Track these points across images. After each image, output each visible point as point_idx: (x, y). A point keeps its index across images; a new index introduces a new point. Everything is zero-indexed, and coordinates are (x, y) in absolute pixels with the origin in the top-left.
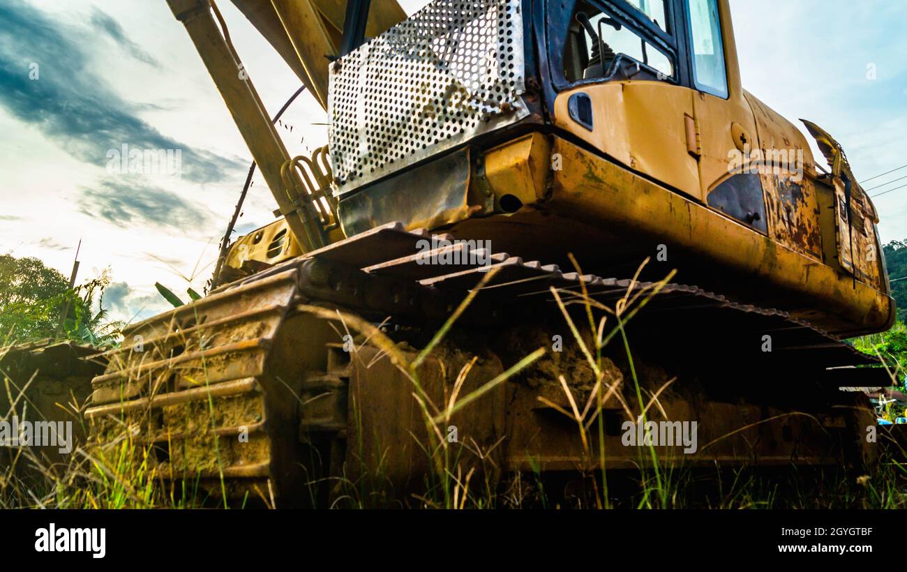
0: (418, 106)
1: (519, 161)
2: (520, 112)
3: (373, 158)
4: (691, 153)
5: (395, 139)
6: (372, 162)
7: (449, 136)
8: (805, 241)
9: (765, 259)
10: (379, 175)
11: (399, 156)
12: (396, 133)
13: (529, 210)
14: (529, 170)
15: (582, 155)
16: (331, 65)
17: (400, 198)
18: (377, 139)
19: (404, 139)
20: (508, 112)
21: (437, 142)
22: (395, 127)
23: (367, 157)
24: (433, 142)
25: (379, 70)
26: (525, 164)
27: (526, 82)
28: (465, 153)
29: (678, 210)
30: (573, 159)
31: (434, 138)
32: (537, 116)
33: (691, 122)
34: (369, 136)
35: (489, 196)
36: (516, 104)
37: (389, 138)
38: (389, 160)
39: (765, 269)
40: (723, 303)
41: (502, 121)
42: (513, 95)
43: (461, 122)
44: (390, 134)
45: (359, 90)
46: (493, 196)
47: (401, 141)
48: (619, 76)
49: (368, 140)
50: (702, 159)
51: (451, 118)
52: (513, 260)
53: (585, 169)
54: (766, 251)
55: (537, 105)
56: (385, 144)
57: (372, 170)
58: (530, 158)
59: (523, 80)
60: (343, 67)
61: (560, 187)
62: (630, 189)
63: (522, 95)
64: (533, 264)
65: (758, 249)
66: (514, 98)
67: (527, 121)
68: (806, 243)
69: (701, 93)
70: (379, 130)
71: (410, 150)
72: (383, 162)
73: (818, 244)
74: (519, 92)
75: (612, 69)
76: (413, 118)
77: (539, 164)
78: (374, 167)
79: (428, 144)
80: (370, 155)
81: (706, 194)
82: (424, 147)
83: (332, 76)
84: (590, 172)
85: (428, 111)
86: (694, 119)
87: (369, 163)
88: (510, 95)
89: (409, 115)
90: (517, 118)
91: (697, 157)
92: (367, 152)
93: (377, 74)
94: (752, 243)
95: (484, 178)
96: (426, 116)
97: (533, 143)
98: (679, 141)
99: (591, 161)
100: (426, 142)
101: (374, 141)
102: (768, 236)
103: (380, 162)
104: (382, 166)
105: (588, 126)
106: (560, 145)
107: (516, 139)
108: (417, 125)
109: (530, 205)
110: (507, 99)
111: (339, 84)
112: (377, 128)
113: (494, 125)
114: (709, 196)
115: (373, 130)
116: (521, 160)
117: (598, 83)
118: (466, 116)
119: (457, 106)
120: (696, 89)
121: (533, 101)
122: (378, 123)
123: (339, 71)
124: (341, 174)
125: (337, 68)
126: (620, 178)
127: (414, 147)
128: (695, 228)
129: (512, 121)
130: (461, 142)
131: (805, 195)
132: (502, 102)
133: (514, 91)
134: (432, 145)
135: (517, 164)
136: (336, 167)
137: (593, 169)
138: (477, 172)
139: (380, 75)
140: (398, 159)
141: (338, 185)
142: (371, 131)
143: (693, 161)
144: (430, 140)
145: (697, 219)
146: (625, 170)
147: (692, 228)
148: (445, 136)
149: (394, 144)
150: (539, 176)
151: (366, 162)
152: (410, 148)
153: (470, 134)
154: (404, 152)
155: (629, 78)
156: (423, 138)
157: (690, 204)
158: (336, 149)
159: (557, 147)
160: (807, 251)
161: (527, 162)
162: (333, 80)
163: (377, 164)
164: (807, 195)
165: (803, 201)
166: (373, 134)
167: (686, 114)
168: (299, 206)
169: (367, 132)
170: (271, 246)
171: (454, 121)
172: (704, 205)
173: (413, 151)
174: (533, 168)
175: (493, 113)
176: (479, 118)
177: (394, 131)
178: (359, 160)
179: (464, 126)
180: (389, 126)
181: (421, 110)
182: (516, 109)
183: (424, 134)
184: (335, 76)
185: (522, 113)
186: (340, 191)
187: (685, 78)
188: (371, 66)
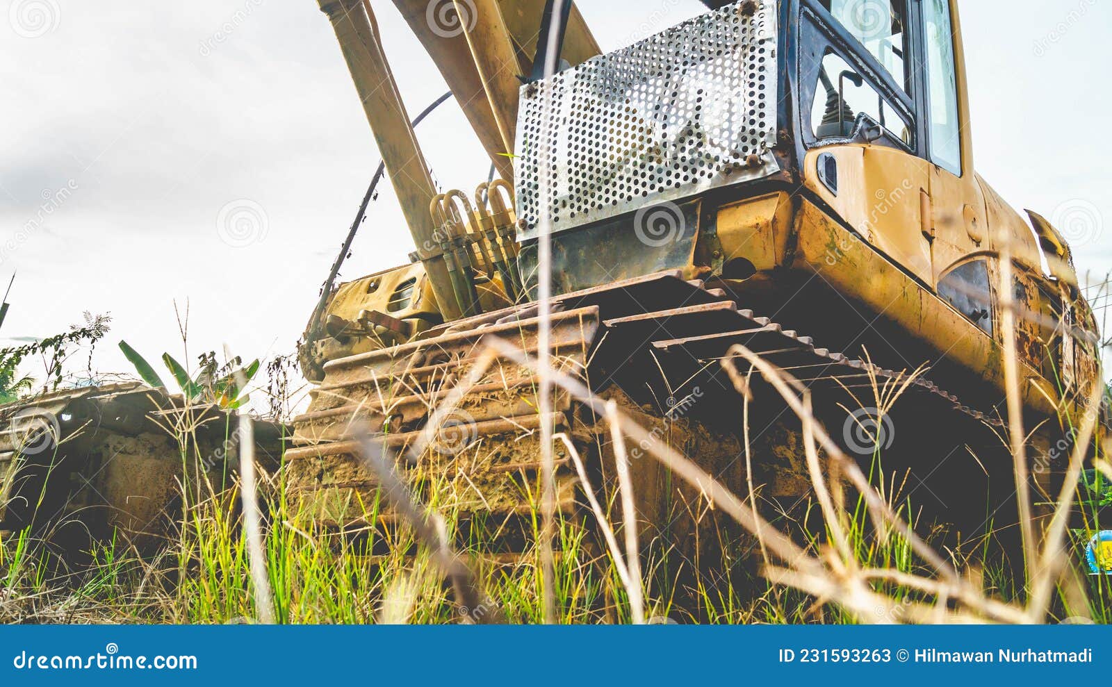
0: (641, 147)
1: (761, 221)
2: (769, 167)
3: (574, 201)
4: (925, 234)
5: (607, 182)
6: (572, 206)
7: (678, 185)
8: (1027, 350)
9: (990, 364)
10: (580, 221)
11: (611, 202)
12: (609, 175)
13: (762, 278)
14: (771, 233)
15: (826, 222)
16: (523, 88)
17: (604, 250)
18: (582, 180)
19: (619, 183)
20: (754, 165)
21: (661, 190)
22: (608, 168)
23: (567, 199)
24: (656, 190)
25: (590, 100)
26: (767, 225)
27: (778, 134)
28: (695, 205)
29: (911, 296)
30: (817, 225)
31: (658, 186)
32: (786, 173)
33: (926, 197)
34: (572, 175)
35: (718, 257)
36: (764, 158)
37: (599, 179)
38: (596, 205)
39: (988, 375)
40: (956, 405)
41: (745, 174)
42: (762, 147)
43: (694, 171)
44: (601, 175)
45: (561, 121)
46: (722, 257)
47: (614, 184)
48: (862, 139)
49: (570, 180)
50: (935, 241)
51: (682, 165)
52: (773, 327)
53: (828, 238)
54: (990, 355)
55: (787, 160)
56: (592, 186)
57: (572, 215)
58: (775, 219)
59: (775, 132)
60: (539, 91)
61: (802, 255)
62: (869, 265)
63: (773, 149)
64: (790, 333)
65: (983, 352)
66: (763, 151)
67: (777, 178)
68: (1027, 352)
69: (937, 167)
70: (586, 170)
71: (626, 197)
72: (588, 206)
73: (1039, 356)
74: (769, 145)
75: (855, 130)
76: (632, 160)
77: (782, 226)
78: (576, 211)
79: (649, 192)
80: (571, 197)
81: (937, 282)
82: (645, 194)
83: (523, 101)
84: (833, 242)
85: (653, 154)
86: (929, 195)
87: (568, 206)
88: (758, 147)
89: (627, 157)
90: (765, 173)
91: (930, 239)
92: (568, 193)
93: (586, 104)
94: (978, 343)
95: (714, 237)
96: (651, 159)
97: (779, 203)
98: (914, 217)
99: (834, 230)
100: (647, 189)
101: (577, 182)
102: (992, 338)
103: (584, 207)
104: (586, 210)
105: (833, 190)
106: (806, 208)
107: (758, 197)
108: (638, 168)
109: (765, 272)
110: (754, 151)
111: (532, 111)
112: (583, 167)
113: (735, 178)
114: (939, 284)
115: (578, 168)
116: (763, 220)
117: (841, 144)
118: (702, 164)
119: (691, 152)
120: (931, 162)
121: (783, 157)
122: (586, 162)
123: (533, 95)
124: (529, 216)
125: (531, 93)
126: (859, 252)
127: (632, 193)
128: (925, 318)
129: (759, 175)
130: (692, 193)
131: (1029, 297)
132: (749, 153)
133: (764, 143)
134: (654, 193)
135: (757, 224)
136: (522, 207)
137: (836, 238)
138: (707, 230)
139: (591, 106)
140: (608, 206)
141: (524, 229)
142: (574, 169)
143: (926, 243)
144: (652, 187)
145: (928, 308)
146: (864, 244)
147: (923, 317)
148: (673, 185)
149: (604, 188)
150: (781, 240)
151: (564, 205)
152: (626, 194)
153: (704, 185)
154: (617, 198)
155: (870, 141)
156: (644, 185)
157: (922, 291)
158: (525, 186)
159: (804, 210)
160: (1028, 361)
161: (770, 224)
162: (525, 106)
163: (579, 208)
164: (1031, 298)
165: (1027, 304)
166: (577, 173)
167: (921, 189)
168: (447, 250)
169: (570, 171)
170: (393, 297)
171: (685, 169)
172: (935, 294)
173: (630, 198)
174: (775, 230)
175: (736, 164)
176: (718, 168)
177: (606, 173)
178: (556, 202)
179: (697, 176)
180: (600, 166)
181: (644, 152)
182: (764, 163)
183: (646, 179)
184: (527, 101)
185: (771, 169)
186: (525, 235)
187: (922, 149)
188: (578, 95)
